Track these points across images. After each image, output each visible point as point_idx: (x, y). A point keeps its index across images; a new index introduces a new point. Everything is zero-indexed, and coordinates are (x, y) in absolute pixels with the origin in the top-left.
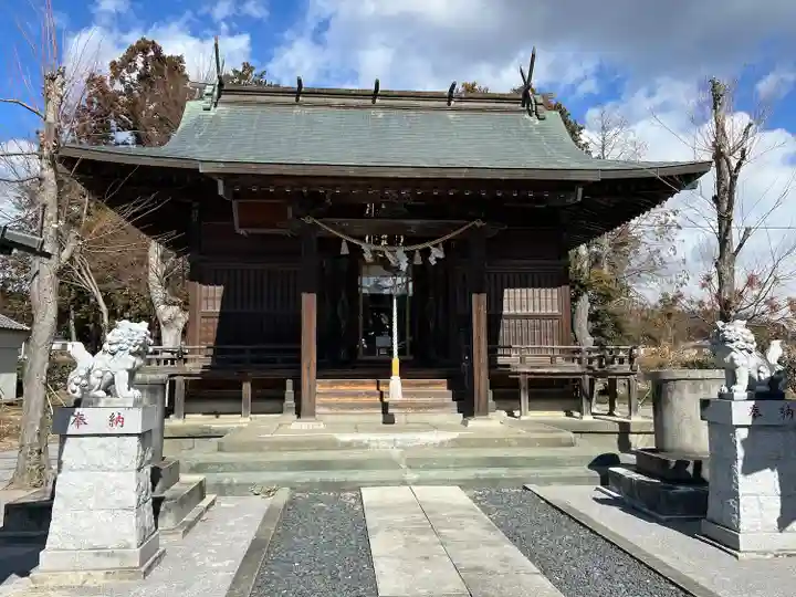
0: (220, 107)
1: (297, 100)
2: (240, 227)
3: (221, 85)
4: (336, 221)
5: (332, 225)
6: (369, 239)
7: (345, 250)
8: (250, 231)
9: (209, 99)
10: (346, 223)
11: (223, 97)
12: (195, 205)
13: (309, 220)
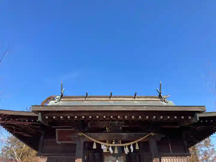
0: (60, 102)
1: (85, 99)
2: (58, 141)
3: (62, 95)
4: (92, 134)
5: (91, 136)
6: (108, 142)
7: (95, 147)
8: (62, 142)
9: (57, 100)
10: (96, 134)
11: (61, 100)
12: (43, 132)
13: (80, 134)
